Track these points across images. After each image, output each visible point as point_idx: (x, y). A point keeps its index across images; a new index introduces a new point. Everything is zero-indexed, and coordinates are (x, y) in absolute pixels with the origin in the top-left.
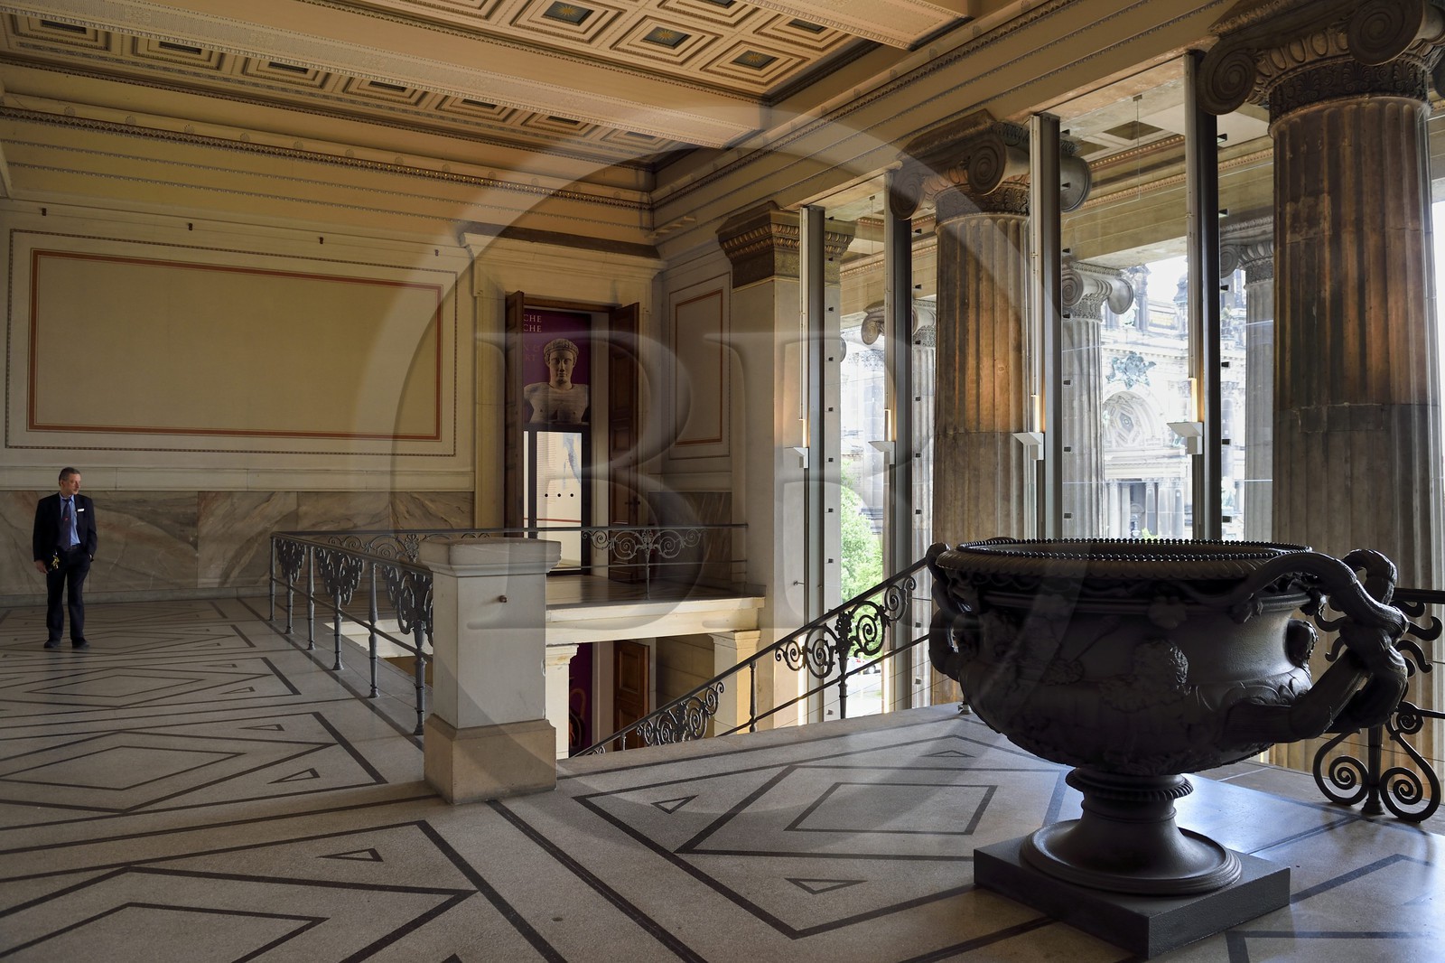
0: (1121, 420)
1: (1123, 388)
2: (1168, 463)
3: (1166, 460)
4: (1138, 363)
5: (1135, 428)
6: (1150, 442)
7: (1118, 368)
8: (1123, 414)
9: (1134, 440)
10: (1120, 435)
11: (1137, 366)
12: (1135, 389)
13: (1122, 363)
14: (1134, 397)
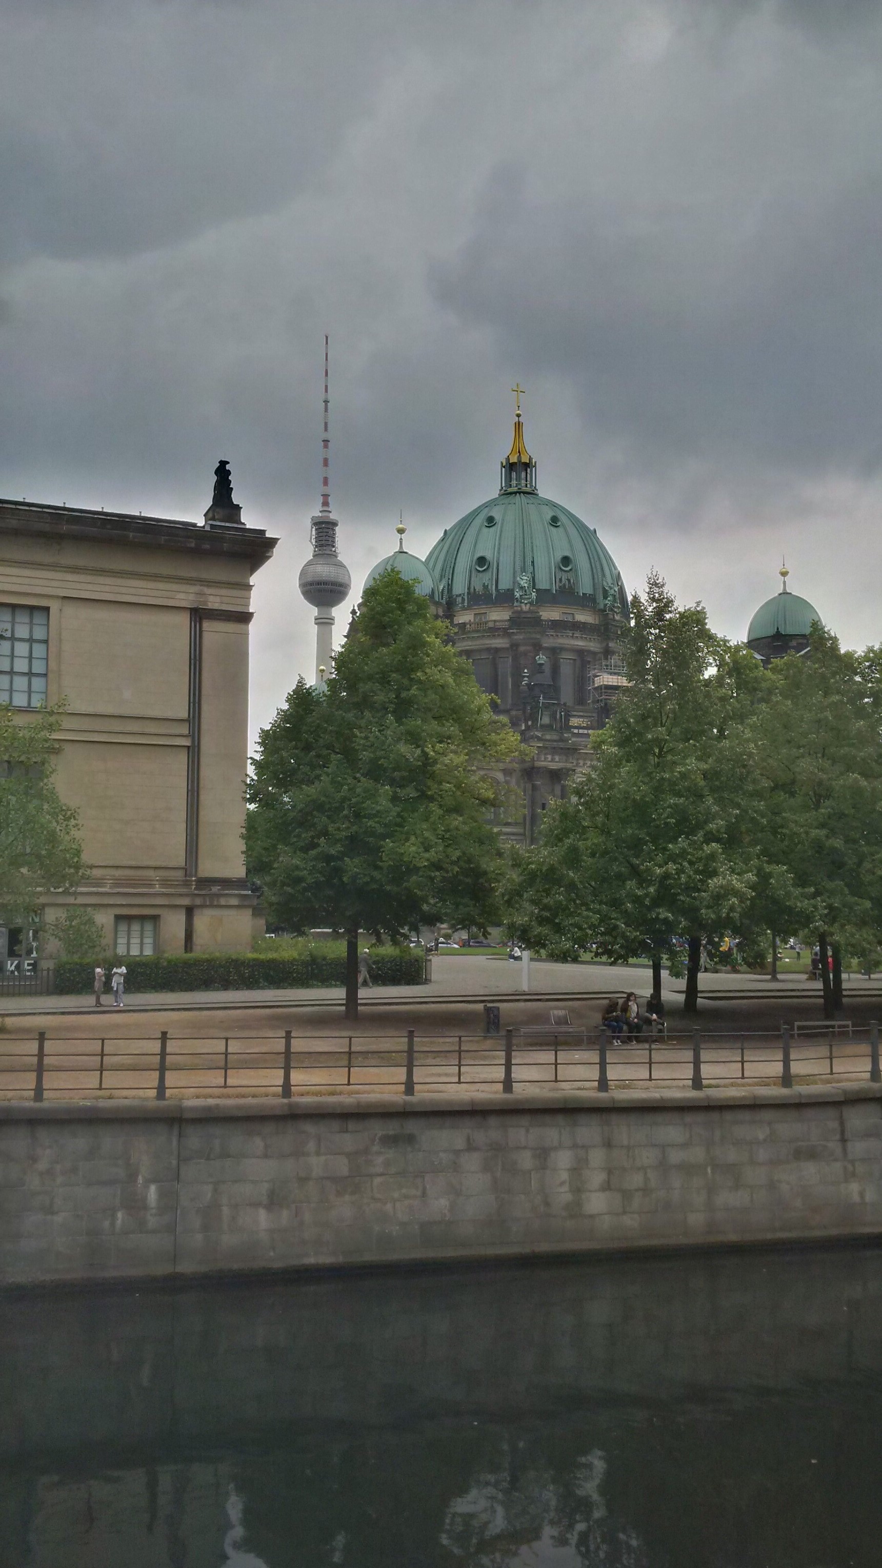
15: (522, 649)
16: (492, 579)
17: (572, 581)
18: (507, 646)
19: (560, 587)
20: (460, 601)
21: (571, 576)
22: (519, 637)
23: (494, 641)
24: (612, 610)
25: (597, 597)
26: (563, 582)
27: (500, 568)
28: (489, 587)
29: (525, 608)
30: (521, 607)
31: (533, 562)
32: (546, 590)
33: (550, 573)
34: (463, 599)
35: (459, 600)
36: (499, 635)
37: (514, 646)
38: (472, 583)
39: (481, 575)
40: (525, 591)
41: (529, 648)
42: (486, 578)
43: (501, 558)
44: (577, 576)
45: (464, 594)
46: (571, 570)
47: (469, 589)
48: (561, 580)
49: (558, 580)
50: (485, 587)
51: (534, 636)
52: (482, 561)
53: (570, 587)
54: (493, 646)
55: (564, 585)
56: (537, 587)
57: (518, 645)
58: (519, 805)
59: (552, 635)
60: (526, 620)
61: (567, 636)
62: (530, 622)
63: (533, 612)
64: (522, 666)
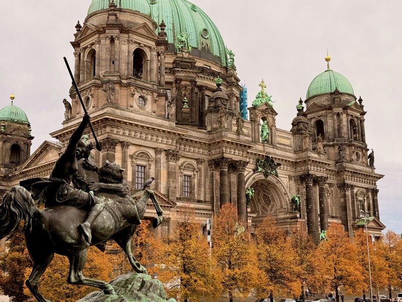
0: (264, 199)
1: (262, 177)
2: (290, 222)
3: (289, 220)
4: (271, 163)
5: (272, 203)
6: (280, 211)
7: (260, 165)
8: (264, 195)
9: (271, 210)
10: (263, 208)
11: (270, 165)
12: (270, 178)
13: (261, 162)
14: (270, 184)
15: (183, 83)
17: (209, 46)
18: (173, 80)
19: (203, 48)
21: (208, 42)
22: (181, 75)
25: (222, 59)
26: (204, 45)
29: (186, 55)
31: (186, 28)
32: (195, 48)
33: (197, 38)
37: (178, 80)
41: (188, 83)
44: (211, 43)
46: (208, 38)
49: (201, 43)
51: (191, 75)
53: (208, 49)
55: (205, 47)
57: (181, 80)
58: (207, 187)
59: (201, 77)
60: (186, 63)
61: (210, 79)
62: (189, 66)
63: (190, 59)
64: (183, 95)
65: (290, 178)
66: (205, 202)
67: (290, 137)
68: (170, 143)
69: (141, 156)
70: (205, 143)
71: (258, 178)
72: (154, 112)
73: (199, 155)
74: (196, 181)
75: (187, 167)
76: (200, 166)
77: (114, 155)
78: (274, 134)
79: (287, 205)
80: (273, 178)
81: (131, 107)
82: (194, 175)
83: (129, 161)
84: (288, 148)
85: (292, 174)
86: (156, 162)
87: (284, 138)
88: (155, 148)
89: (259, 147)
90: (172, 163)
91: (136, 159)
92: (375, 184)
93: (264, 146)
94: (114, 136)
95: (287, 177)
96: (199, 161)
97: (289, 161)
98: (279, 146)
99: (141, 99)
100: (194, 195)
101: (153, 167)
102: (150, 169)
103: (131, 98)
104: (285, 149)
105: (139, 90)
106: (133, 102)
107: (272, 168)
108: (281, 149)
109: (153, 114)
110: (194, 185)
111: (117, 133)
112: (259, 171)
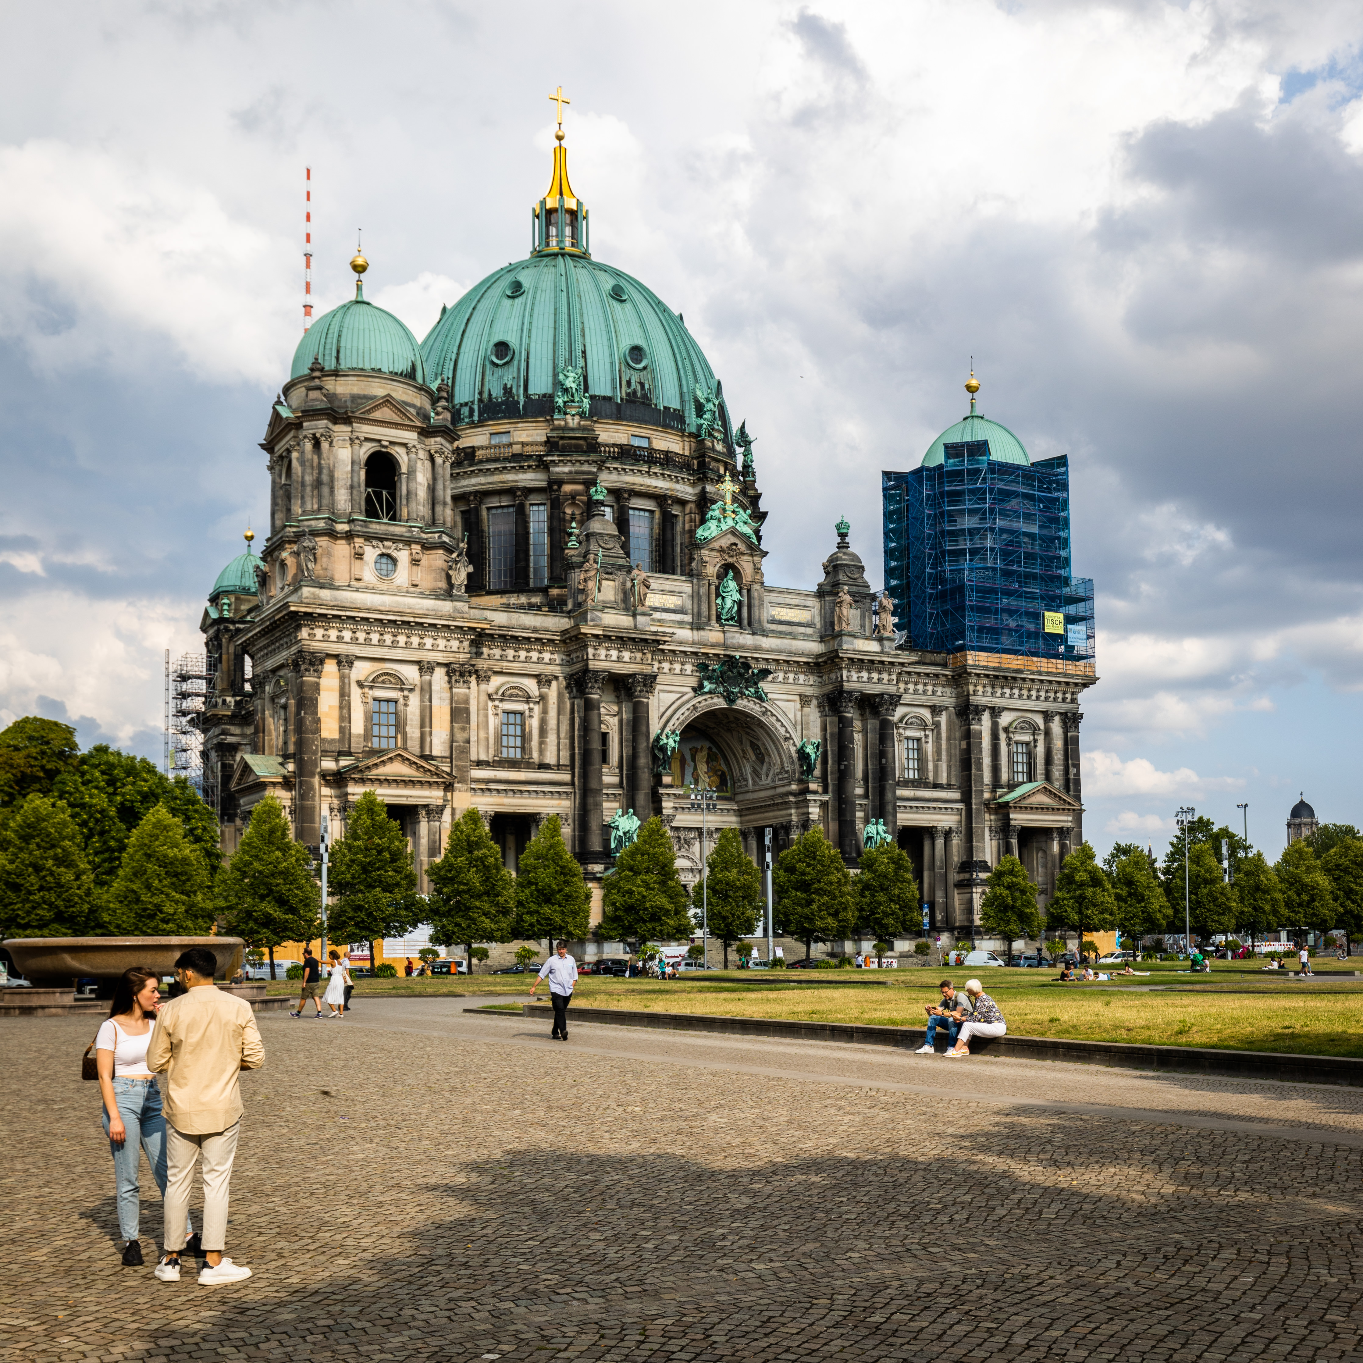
0: (752, 750)
1: (720, 703)
2: (797, 803)
4: (742, 671)
6: (781, 777)
7: (709, 679)
8: (750, 742)
9: (767, 776)
11: (741, 675)
12: (742, 705)
13: (714, 670)
14: (746, 717)
15: (567, 488)
16: (519, 377)
17: (647, 386)
18: (544, 484)
19: (628, 394)
20: (467, 413)
21: (644, 377)
22: (562, 470)
23: (521, 476)
24: (710, 435)
25: (687, 415)
26: (633, 386)
27: (532, 361)
28: (514, 390)
29: (573, 422)
30: (565, 420)
31: (584, 352)
32: (605, 398)
33: (612, 371)
34: (471, 411)
35: (465, 411)
36: (529, 467)
37: (555, 484)
38: (486, 383)
39: (499, 371)
40: (573, 396)
41: (579, 487)
42: (509, 376)
43: (533, 345)
44: (654, 379)
45: (473, 402)
46: (645, 368)
47: (481, 393)
48: (629, 383)
49: (624, 383)
50: (507, 391)
51: (586, 468)
52: (502, 348)
53: (645, 396)
54: (521, 484)
55: (635, 392)
56: (591, 392)
57: (560, 483)
58: (562, 735)
59: (616, 469)
60: (573, 442)
61: (640, 471)
62: (581, 446)
63: (584, 429)
64: (568, 517)
65: (804, 700)
66: (559, 767)
67: (809, 603)
68: (455, 649)
69: (383, 682)
70: (552, 641)
71: (707, 706)
72: (416, 586)
73: (542, 666)
74: (535, 723)
75: (511, 695)
76: (544, 690)
77: (318, 684)
78: (756, 602)
79: (793, 762)
80: (751, 705)
81: (358, 580)
82: (531, 710)
83: (355, 693)
84: (802, 630)
85: (809, 691)
86: (422, 689)
87: (791, 606)
88: (418, 663)
89: (713, 635)
90: (459, 690)
91: (371, 688)
92: (1073, 701)
93: (724, 632)
94: (316, 646)
95: (797, 698)
96: (542, 680)
97: (798, 662)
98: (774, 627)
99: (384, 560)
100: (531, 753)
101: (414, 701)
102: (406, 705)
103: (358, 562)
104: (790, 634)
105: (374, 543)
106: (362, 570)
107: (747, 681)
108: (780, 634)
109: (412, 589)
110: (530, 732)
111: (326, 639)
112: (706, 690)
